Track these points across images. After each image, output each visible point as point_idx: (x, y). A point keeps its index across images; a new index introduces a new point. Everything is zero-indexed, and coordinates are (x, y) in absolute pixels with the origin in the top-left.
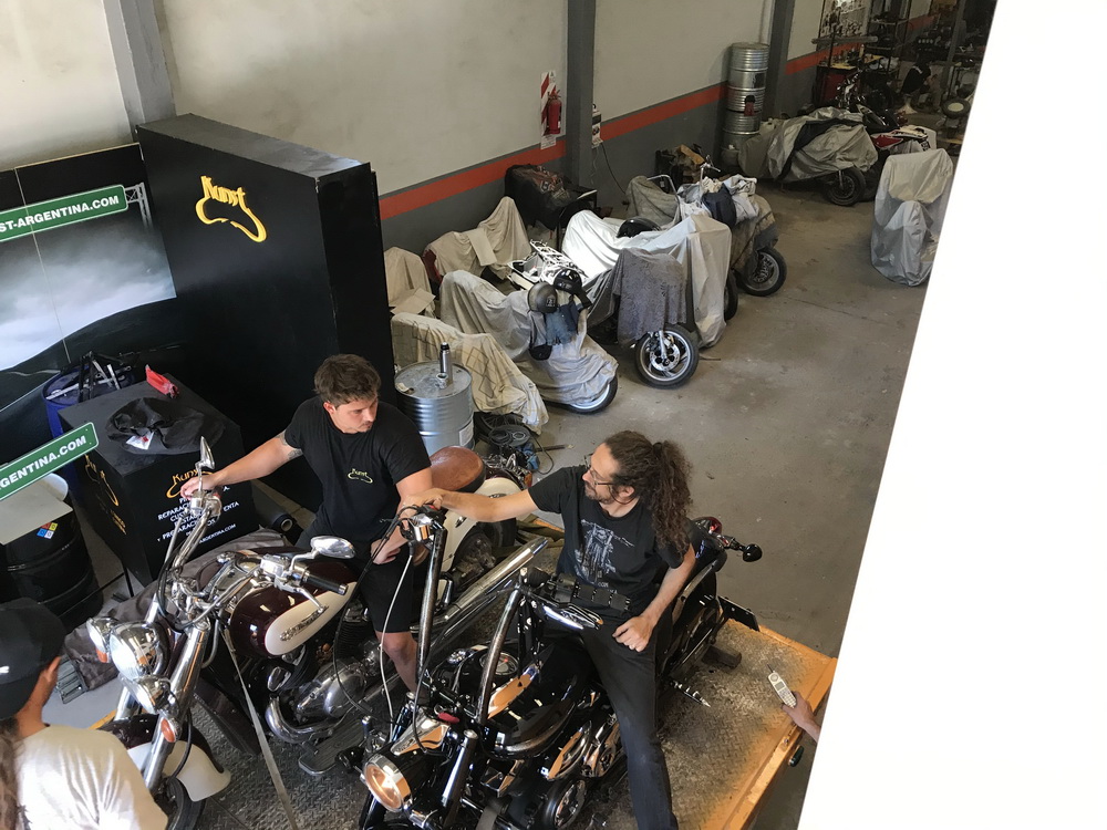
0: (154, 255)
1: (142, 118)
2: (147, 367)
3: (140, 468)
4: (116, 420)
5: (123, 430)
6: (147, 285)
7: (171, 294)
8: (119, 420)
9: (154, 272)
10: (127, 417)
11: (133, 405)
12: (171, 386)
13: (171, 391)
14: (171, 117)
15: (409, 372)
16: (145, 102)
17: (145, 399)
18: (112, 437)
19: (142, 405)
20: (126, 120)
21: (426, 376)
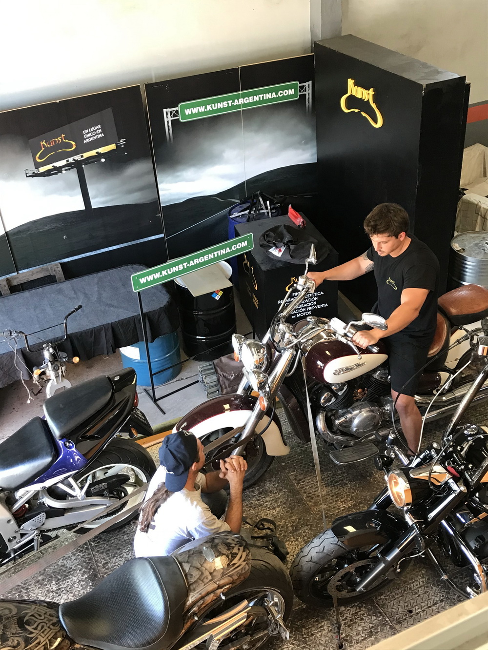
0: (309, 132)
1: (319, 36)
2: (290, 206)
3: (273, 268)
4: (265, 235)
5: (269, 242)
6: (300, 151)
7: (313, 160)
8: (267, 235)
9: (306, 143)
10: (272, 234)
11: (277, 228)
12: (302, 220)
13: (301, 224)
14: (337, 37)
15: (464, 237)
16: (323, 25)
17: (285, 225)
18: (262, 246)
19: (282, 229)
20: (308, 37)
21: (477, 242)
